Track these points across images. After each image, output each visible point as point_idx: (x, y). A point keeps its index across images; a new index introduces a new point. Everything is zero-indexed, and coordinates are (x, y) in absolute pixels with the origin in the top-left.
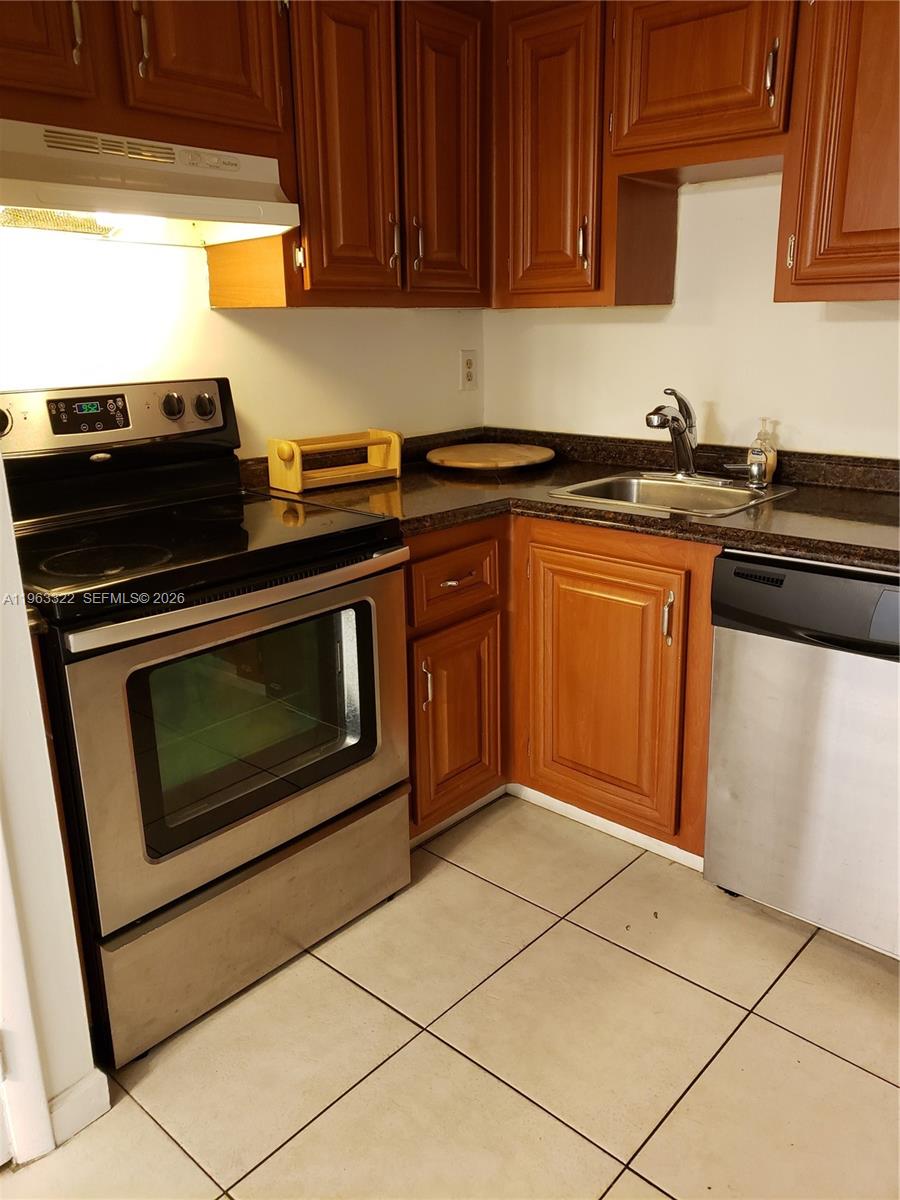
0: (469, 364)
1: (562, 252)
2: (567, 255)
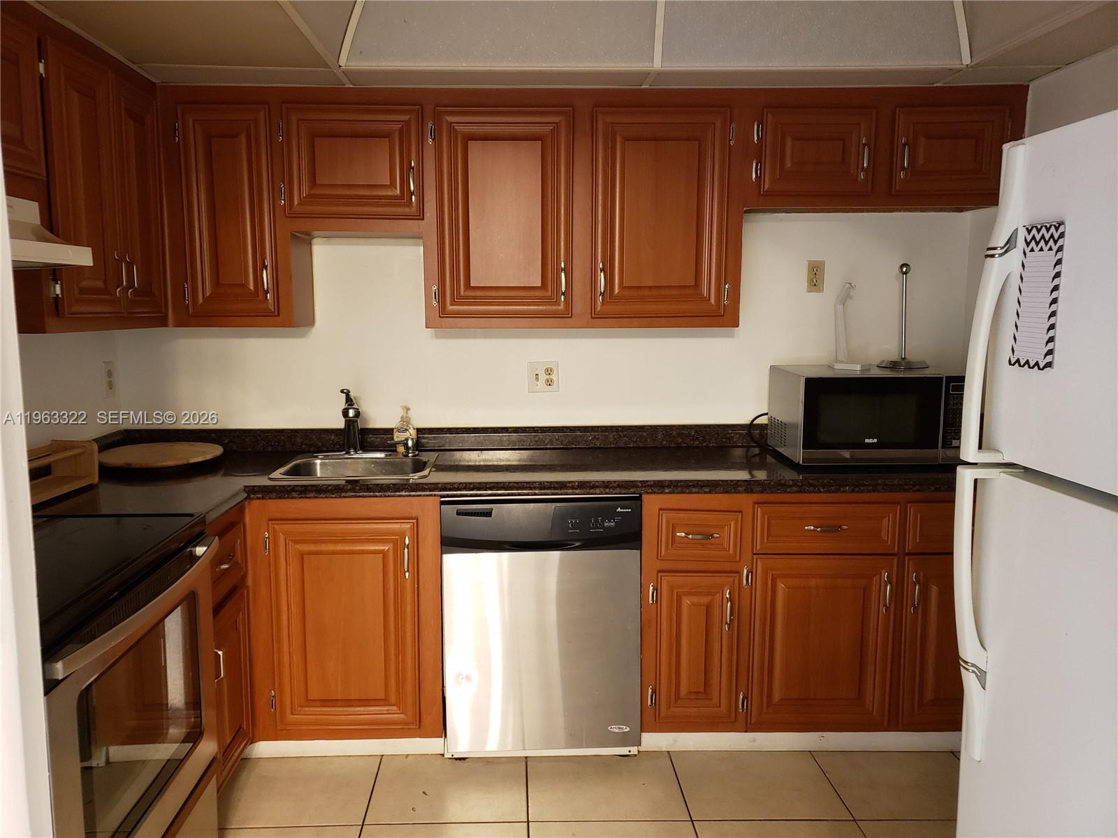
0: (110, 374)
1: (244, 286)
2: (250, 289)
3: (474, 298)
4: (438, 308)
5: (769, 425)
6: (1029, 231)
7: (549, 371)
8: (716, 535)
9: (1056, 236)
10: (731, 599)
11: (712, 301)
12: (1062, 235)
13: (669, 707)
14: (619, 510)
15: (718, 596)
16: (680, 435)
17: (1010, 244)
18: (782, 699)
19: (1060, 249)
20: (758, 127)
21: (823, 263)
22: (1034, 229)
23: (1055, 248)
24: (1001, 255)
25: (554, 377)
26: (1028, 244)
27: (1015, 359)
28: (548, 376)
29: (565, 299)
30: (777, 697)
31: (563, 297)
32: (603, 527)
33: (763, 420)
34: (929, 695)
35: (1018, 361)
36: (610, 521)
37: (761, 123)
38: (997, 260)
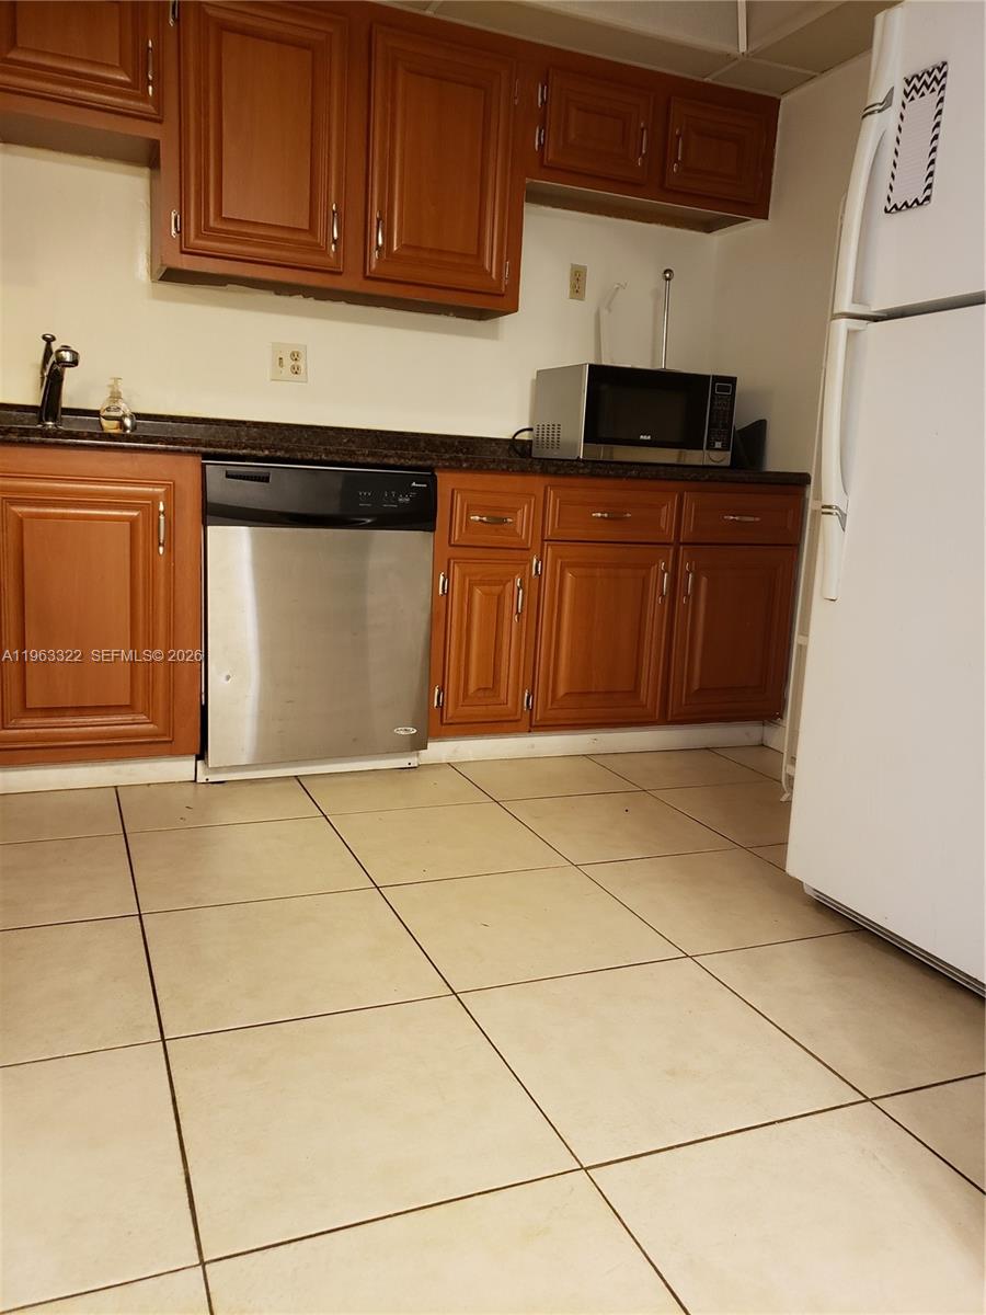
3: (227, 232)
4: (178, 242)
5: (534, 442)
6: (908, 83)
7: (295, 356)
8: (509, 520)
9: (939, 77)
10: (521, 587)
11: (494, 276)
12: (945, 75)
13: (456, 705)
14: (414, 484)
15: (509, 585)
16: (442, 443)
17: (887, 102)
18: (567, 694)
19: (943, 88)
20: (543, 88)
21: (585, 268)
22: (915, 79)
23: (937, 89)
24: (880, 111)
25: (301, 363)
26: (907, 95)
27: (892, 205)
28: (293, 363)
29: (336, 248)
30: (561, 690)
31: (333, 246)
32: (397, 503)
33: (525, 436)
34: (696, 686)
35: (895, 206)
36: (404, 496)
37: (546, 83)
38: (876, 116)
